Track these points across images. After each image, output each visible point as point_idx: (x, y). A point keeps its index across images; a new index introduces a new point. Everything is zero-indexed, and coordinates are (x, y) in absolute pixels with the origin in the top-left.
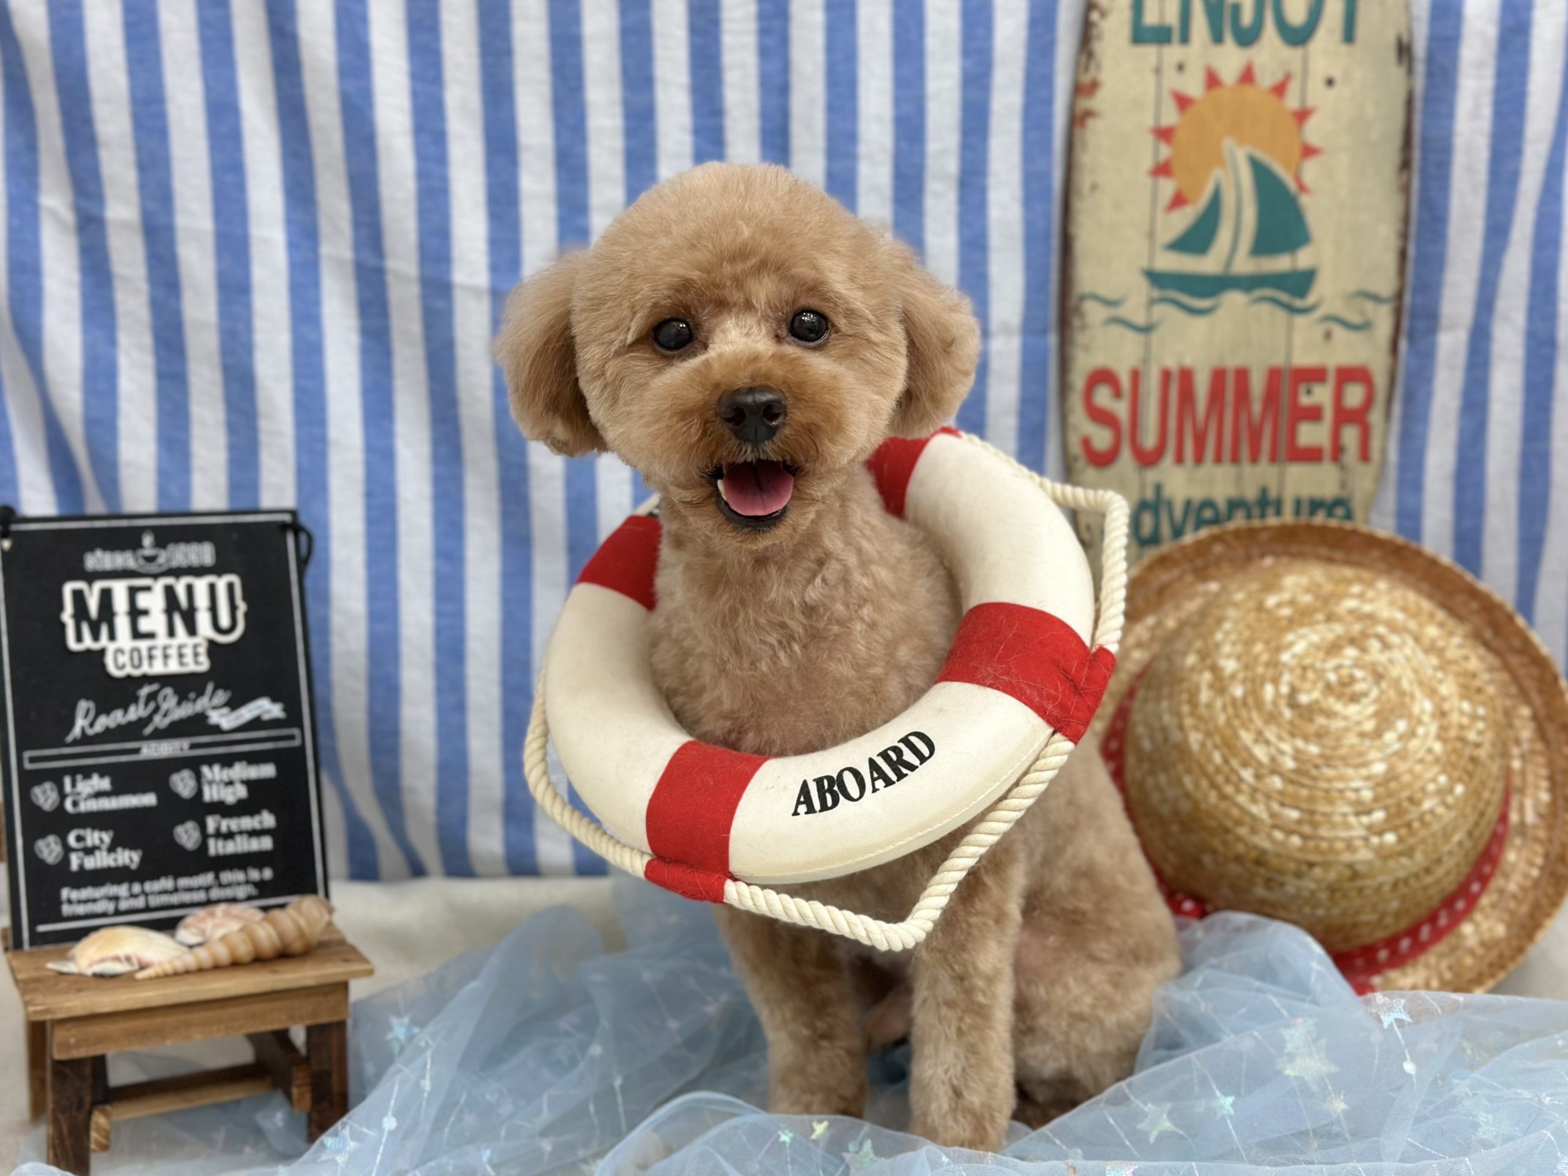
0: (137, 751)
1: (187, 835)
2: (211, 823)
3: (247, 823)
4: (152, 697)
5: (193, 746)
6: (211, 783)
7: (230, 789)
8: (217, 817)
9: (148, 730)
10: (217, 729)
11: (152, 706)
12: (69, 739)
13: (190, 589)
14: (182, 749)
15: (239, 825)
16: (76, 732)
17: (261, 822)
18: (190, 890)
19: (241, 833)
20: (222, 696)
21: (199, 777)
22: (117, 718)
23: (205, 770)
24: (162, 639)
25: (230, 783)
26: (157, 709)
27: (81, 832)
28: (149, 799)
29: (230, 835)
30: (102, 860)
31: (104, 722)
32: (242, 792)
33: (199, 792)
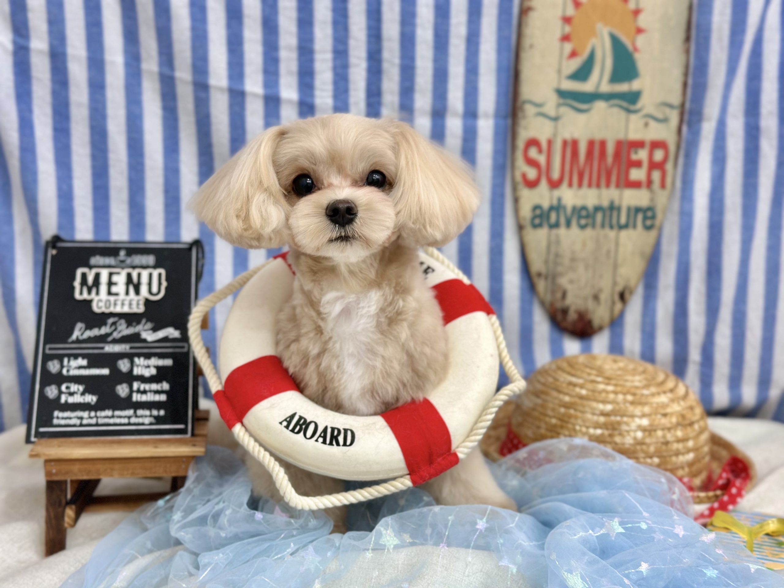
0: (102, 348)
1: (122, 390)
2: (135, 385)
3: (154, 386)
4: (114, 324)
5: (131, 348)
6: (138, 366)
7: (148, 370)
8: (139, 383)
9: (110, 339)
10: (145, 341)
11: (113, 328)
12: (70, 340)
13: (139, 275)
14: (125, 349)
15: (150, 388)
16: (74, 337)
17: (162, 387)
18: (120, 417)
19: (150, 391)
20: (149, 325)
21: (132, 363)
22: (95, 332)
23: (136, 360)
24: (122, 296)
25: (148, 367)
26: (115, 330)
27: (69, 384)
28: (105, 371)
29: (145, 392)
30: (77, 399)
31: (89, 334)
32: (153, 371)
33: (131, 370)
